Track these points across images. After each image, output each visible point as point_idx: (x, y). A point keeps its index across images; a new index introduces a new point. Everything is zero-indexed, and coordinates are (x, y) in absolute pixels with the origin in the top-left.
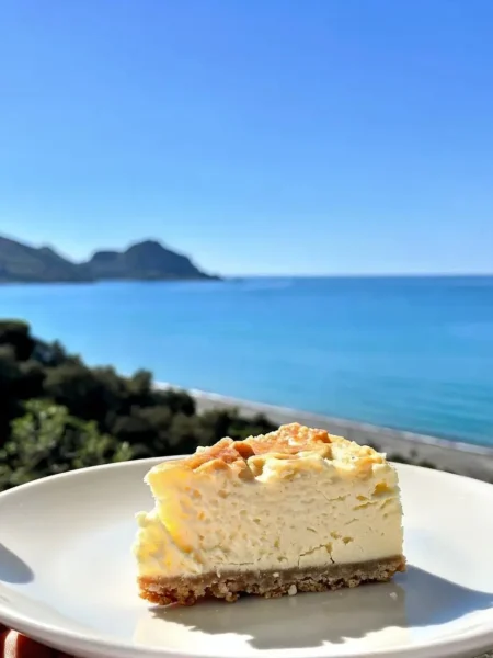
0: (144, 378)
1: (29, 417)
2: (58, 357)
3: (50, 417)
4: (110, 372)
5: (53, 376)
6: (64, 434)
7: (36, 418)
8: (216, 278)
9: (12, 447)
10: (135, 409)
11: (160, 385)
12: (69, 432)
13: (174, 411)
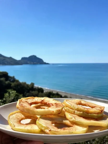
0: (33, 84)
1: (8, 93)
2: (14, 80)
3: (12, 93)
4: (25, 83)
5: (13, 84)
6: (15, 97)
7: (9, 93)
8: (48, 64)
9: (4, 99)
10: (30, 91)
11: (36, 86)
12: (16, 96)
13: (39, 92)
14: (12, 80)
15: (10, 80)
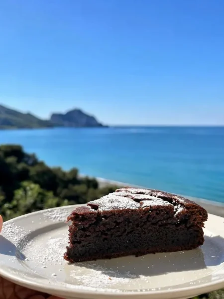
0: (75, 172)
1: (22, 189)
2: (35, 162)
3: (31, 189)
4: (59, 169)
6: (37, 197)
8: (107, 127)
9: (15, 202)
10: (70, 186)
11: (82, 175)
12: (40, 196)
13: (89, 187)
14: (30, 162)
15: (26, 162)
